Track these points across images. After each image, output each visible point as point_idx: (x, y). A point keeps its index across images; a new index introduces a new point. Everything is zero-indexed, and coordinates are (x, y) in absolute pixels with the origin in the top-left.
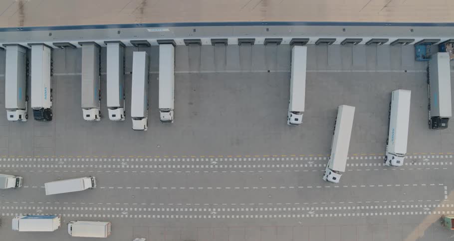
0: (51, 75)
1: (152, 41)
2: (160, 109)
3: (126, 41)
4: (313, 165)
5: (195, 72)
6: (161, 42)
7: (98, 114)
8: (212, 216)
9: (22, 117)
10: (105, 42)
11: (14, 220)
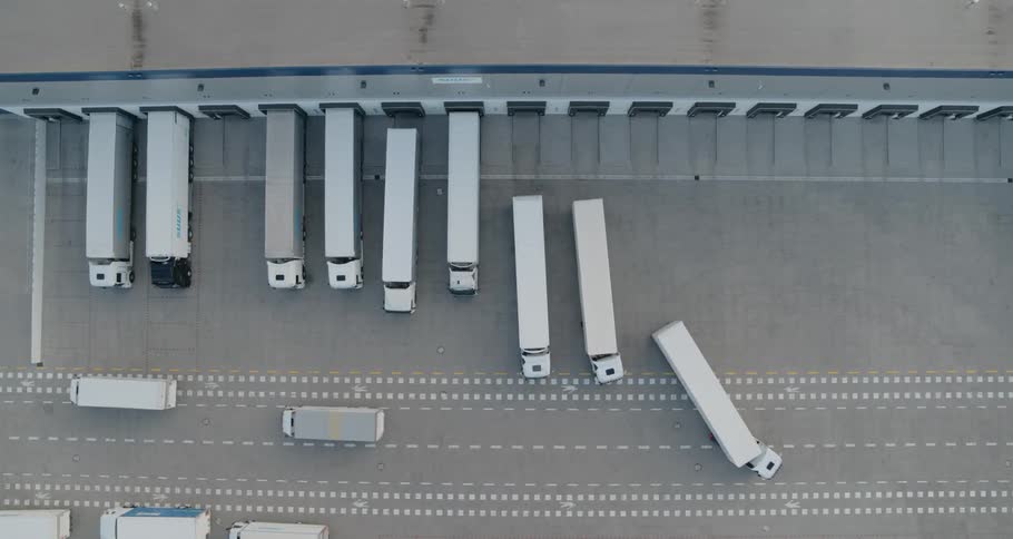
0: (190, 181)
1: (432, 104)
2: (449, 265)
3: (371, 104)
4: (797, 396)
5: (526, 177)
6: (452, 108)
7: (300, 274)
8: (564, 513)
9: (123, 280)
10: (321, 105)
11: (104, 517)
